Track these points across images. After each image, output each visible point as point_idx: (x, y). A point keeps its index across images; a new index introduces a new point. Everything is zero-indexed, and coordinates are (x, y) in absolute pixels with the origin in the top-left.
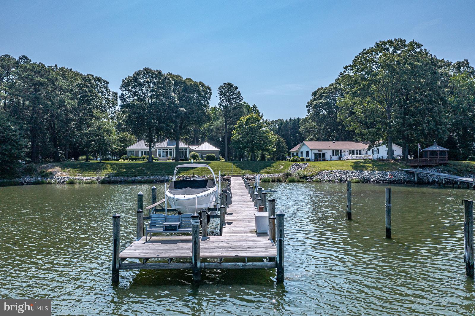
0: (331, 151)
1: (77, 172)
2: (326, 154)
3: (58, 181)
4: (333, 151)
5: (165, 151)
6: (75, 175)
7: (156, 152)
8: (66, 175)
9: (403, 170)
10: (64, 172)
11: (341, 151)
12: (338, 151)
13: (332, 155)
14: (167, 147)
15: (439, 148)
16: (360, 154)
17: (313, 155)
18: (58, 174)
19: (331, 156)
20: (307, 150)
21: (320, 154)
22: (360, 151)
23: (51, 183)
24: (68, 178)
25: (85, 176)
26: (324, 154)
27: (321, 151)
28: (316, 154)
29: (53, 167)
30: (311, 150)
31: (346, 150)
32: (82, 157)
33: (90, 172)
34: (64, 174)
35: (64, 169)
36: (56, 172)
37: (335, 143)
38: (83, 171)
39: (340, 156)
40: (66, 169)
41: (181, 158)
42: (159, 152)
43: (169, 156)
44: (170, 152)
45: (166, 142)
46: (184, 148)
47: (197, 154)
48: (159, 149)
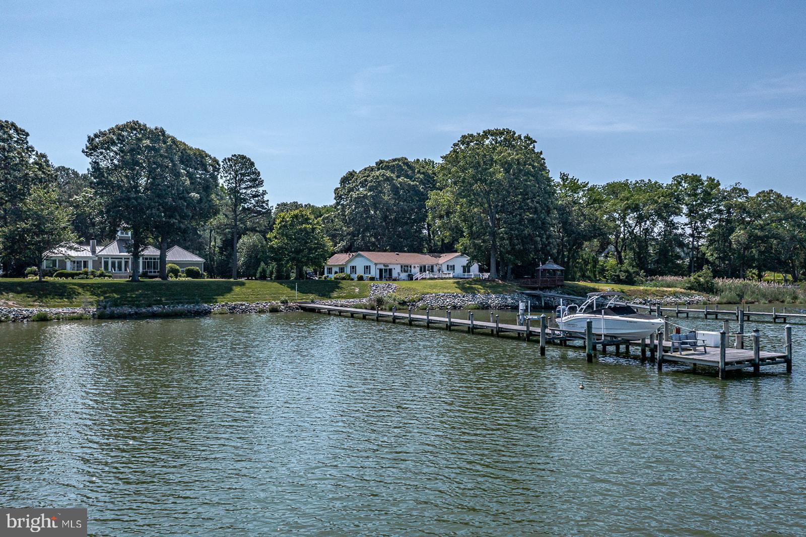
0: (399, 266)
2: (393, 270)
4: (402, 266)
5: (117, 261)
6: (34, 305)
7: (101, 263)
8: (16, 305)
9: (523, 293)
10: (7, 300)
11: (411, 266)
12: (408, 266)
13: (400, 271)
14: (120, 254)
15: (556, 267)
16: (432, 271)
17: (378, 272)
19: (398, 273)
20: (368, 264)
21: (386, 270)
22: (432, 267)
24: (27, 310)
25: (55, 306)
26: (390, 270)
27: (388, 266)
28: (381, 270)
30: (376, 264)
31: (416, 266)
34: (11, 303)
37: (398, 254)
38: (41, 298)
39: (409, 273)
41: (153, 274)
42: (106, 263)
43: (126, 270)
44: (126, 263)
45: (115, 244)
46: (153, 257)
47: (178, 267)
48: (107, 257)
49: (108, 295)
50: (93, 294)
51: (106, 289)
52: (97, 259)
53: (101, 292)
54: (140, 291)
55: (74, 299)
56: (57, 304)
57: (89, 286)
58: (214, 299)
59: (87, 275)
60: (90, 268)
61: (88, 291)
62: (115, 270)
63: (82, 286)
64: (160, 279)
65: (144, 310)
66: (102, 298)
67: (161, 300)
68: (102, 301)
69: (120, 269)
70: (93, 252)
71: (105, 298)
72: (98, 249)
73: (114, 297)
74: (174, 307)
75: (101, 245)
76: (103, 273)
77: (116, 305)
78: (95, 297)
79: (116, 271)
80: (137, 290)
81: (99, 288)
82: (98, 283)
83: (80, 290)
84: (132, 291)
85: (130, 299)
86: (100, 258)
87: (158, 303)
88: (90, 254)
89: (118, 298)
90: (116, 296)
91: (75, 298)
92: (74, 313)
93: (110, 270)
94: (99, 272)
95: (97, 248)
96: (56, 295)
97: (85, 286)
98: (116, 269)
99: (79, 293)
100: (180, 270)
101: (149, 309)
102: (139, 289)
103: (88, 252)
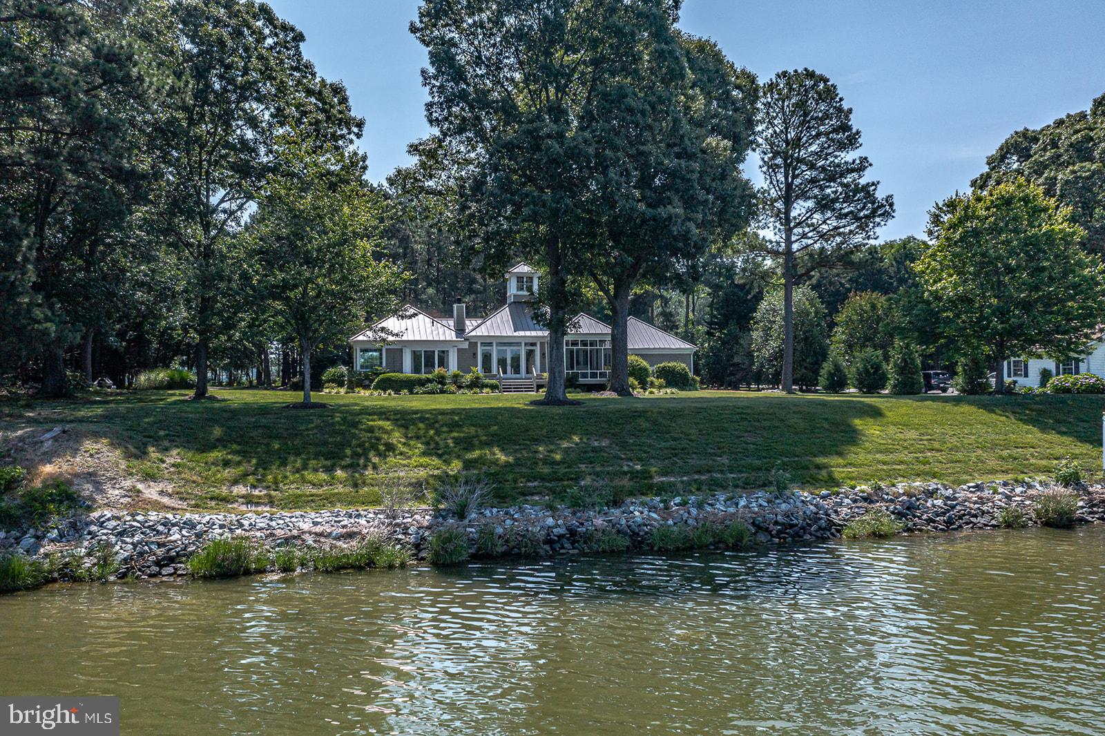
1: (227, 473)
3: (122, 551)
5: (509, 350)
6: (225, 500)
7: (475, 355)
8: (165, 500)
10: (149, 477)
14: (516, 334)
18: (114, 493)
23: (68, 575)
24: (191, 525)
25: (296, 502)
29: (69, 440)
32: (153, 376)
33: (309, 476)
34: (151, 492)
35: (142, 454)
36: (91, 476)
38: (264, 465)
40: (154, 454)
41: (589, 380)
42: (487, 358)
43: (528, 371)
44: (530, 354)
45: (505, 313)
46: (589, 339)
47: (644, 363)
48: (487, 342)
49: (475, 454)
50: (433, 449)
51: (473, 430)
52: (466, 345)
53: (457, 441)
54: (576, 439)
55: (369, 472)
56: (309, 490)
57: (422, 419)
58: (819, 467)
59: (443, 384)
60: (453, 366)
61: (418, 438)
62: (505, 372)
63: (404, 419)
64: (614, 395)
65: (599, 522)
66: (456, 466)
67: (646, 475)
68: (456, 478)
69: (516, 369)
70: (460, 330)
71: (468, 465)
72: (470, 324)
73: (495, 462)
74: (700, 506)
75: (475, 317)
76: (477, 378)
77: (501, 497)
78: (436, 461)
79: (509, 375)
80: (567, 436)
81: (454, 426)
82: (453, 412)
83: (397, 437)
84: (551, 437)
85: (546, 470)
86: (473, 345)
87: (642, 485)
88: (451, 335)
89: (507, 464)
90: (502, 457)
91: (375, 467)
92: (350, 536)
93: (494, 372)
94: (468, 377)
95: (467, 322)
96: (317, 456)
97: (413, 422)
98: (509, 368)
99: (390, 448)
100: (650, 369)
101: (616, 513)
102: (572, 431)
103: (448, 331)
